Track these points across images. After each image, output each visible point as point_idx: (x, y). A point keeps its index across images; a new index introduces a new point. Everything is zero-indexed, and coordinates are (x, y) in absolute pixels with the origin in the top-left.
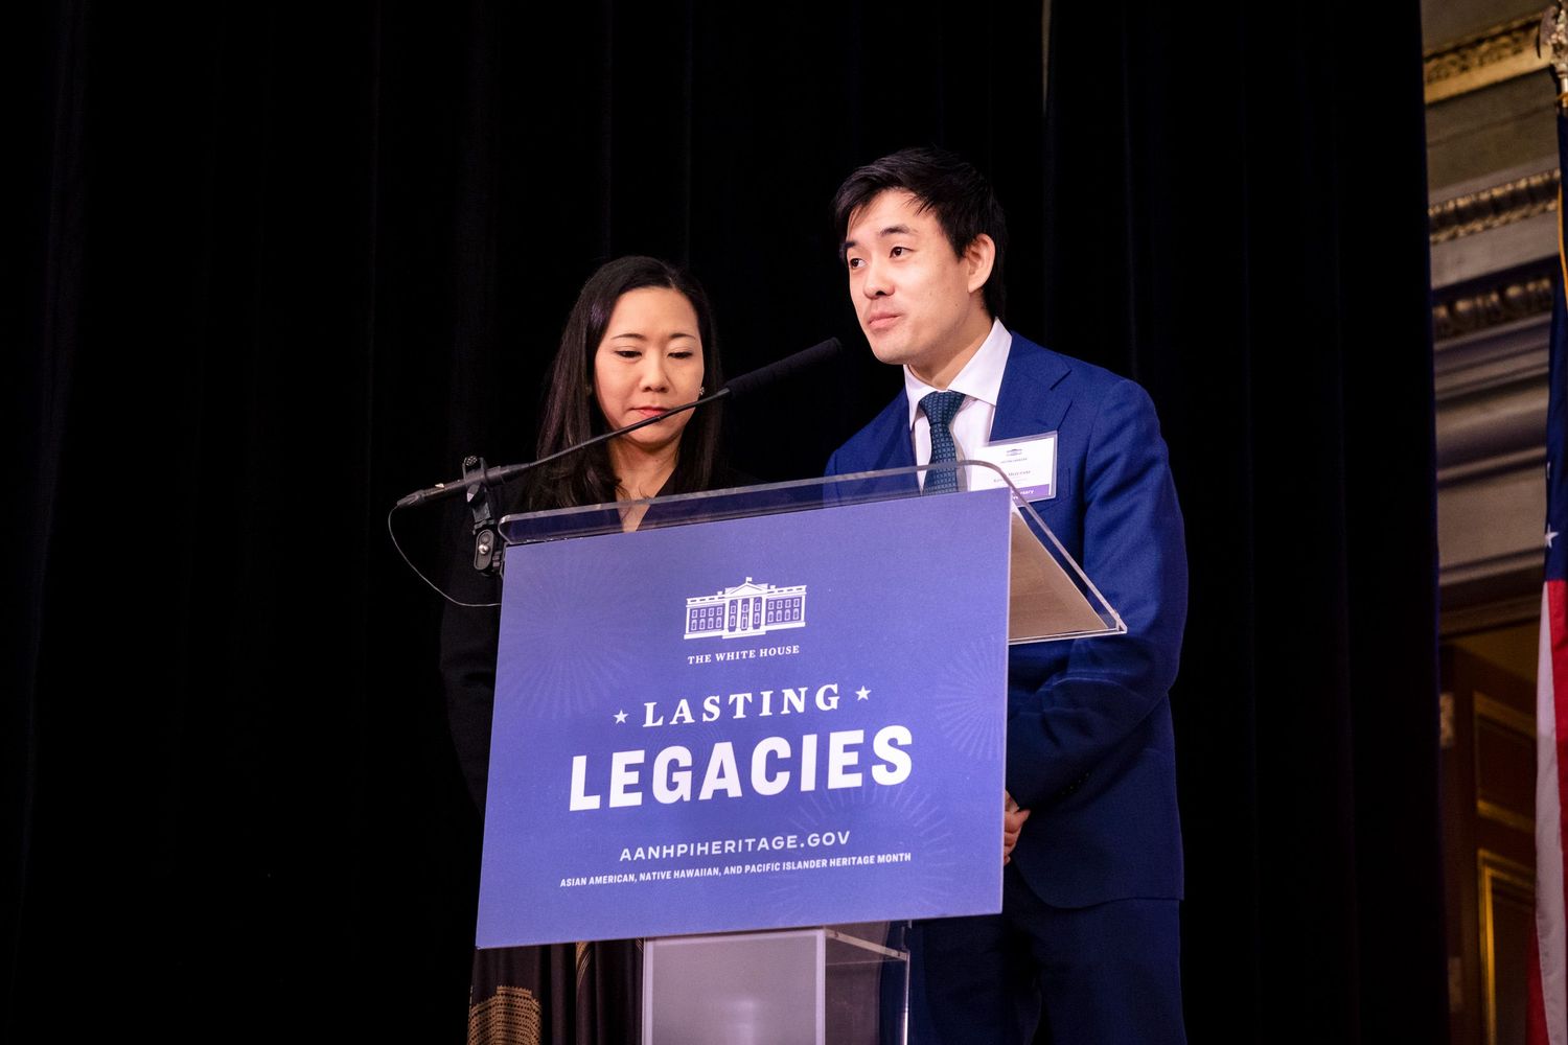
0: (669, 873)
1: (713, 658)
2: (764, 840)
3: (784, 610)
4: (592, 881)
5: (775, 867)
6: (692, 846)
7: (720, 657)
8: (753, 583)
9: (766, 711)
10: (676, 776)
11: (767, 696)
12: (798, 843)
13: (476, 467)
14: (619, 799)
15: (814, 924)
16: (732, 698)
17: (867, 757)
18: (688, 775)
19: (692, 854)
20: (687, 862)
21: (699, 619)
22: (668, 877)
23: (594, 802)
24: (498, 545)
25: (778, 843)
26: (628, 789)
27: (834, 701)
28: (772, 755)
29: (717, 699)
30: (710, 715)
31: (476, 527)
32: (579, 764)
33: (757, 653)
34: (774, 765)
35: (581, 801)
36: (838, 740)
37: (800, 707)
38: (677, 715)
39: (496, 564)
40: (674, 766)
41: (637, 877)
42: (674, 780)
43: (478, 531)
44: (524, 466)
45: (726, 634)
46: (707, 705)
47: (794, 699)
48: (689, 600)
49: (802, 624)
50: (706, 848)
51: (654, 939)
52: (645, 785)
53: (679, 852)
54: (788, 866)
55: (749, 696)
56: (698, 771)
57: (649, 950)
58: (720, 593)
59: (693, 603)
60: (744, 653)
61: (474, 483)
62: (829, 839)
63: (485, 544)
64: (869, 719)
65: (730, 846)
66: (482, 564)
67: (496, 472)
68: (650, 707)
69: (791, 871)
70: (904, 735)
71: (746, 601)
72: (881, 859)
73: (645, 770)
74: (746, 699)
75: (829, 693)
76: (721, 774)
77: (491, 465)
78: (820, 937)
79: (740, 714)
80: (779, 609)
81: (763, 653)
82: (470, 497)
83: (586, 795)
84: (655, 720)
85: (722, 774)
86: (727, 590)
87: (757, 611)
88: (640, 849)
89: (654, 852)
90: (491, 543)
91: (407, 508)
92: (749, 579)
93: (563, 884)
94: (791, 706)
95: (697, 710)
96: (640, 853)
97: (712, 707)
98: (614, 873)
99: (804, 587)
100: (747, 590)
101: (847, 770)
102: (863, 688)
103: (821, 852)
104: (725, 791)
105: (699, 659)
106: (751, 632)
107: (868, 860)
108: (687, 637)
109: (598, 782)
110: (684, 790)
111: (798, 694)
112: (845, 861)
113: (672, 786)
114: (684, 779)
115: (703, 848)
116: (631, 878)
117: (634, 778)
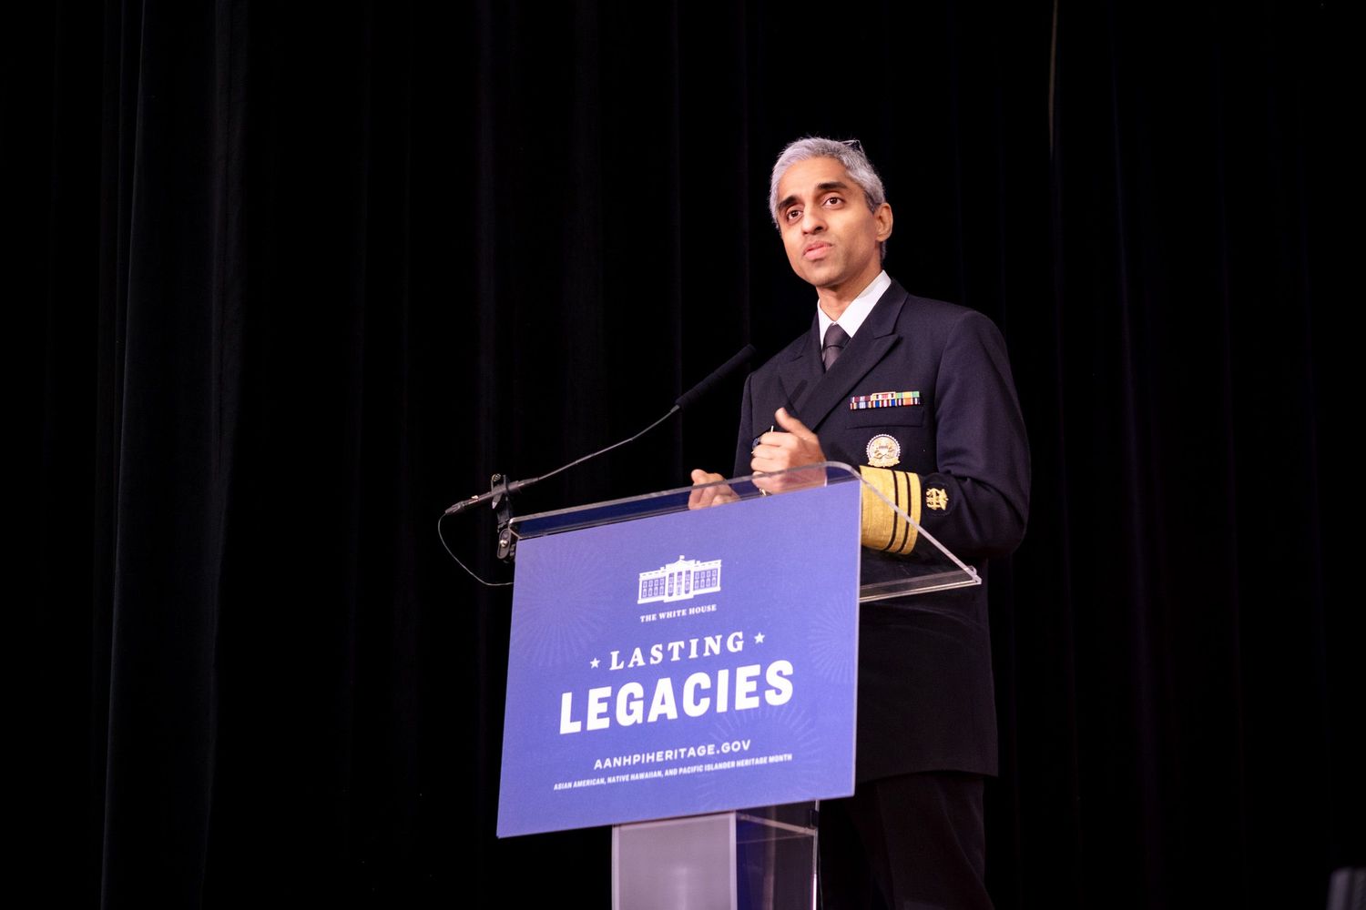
0: (627, 776)
1: (658, 617)
2: (692, 749)
3: (705, 579)
4: (575, 785)
5: (699, 768)
6: (643, 756)
7: (662, 616)
8: (686, 559)
9: (693, 654)
10: (633, 705)
11: (694, 642)
12: (715, 750)
13: (499, 482)
14: (595, 724)
15: (726, 809)
16: (670, 645)
17: (762, 685)
18: (641, 703)
19: (643, 761)
20: (640, 768)
21: (648, 588)
22: (627, 779)
23: (576, 727)
24: (514, 540)
25: (702, 751)
26: (600, 716)
27: (740, 645)
28: (698, 686)
29: (660, 646)
30: (656, 659)
31: (499, 527)
32: (567, 698)
33: (688, 612)
34: (699, 693)
35: (568, 726)
36: (744, 672)
37: (717, 650)
38: (633, 660)
39: (512, 554)
40: (631, 698)
41: (606, 780)
42: (631, 708)
43: (501, 529)
44: (536, 480)
45: (666, 599)
46: (654, 652)
47: (713, 645)
48: (641, 575)
49: (717, 589)
50: (653, 757)
51: (620, 825)
52: (611, 713)
53: (635, 761)
54: (709, 767)
55: (682, 644)
56: (648, 700)
57: (615, 832)
58: (662, 568)
59: (644, 577)
60: (679, 612)
61: (499, 494)
62: (736, 746)
63: (505, 539)
64: (761, 656)
65: (669, 755)
66: (503, 554)
67: (515, 485)
68: (615, 655)
69: (711, 771)
70: (786, 667)
71: (680, 574)
72: (772, 759)
73: (611, 702)
74: (680, 647)
75: (736, 639)
76: (663, 702)
77: (511, 480)
78: (732, 818)
79: (676, 657)
80: (702, 578)
81: (692, 611)
82: (494, 505)
83: (571, 721)
84: (618, 665)
85: (664, 704)
86: (668, 566)
87: (688, 580)
88: (608, 760)
89: (618, 762)
90: (509, 539)
91: (452, 515)
92: (682, 557)
93: (556, 787)
94: (711, 650)
95: (647, 655)
96: (608, 763)
97: (656, 652)
98: (591, 778)
99: (719, 561)
100: (682, 565)
101: (749, 695)
102: (760, 634)
103: (732, 756)
104: (665, 715)
105: (648, 618)
106: (684, 596)
107: (762, 761)
108: (641, 601)
109: (579, 713)
110: (638, 715)
111: (715, 640)
112: (747, 762)
113: (630, 712)
114: (638, 707)
115: (651, 757)
116: (602, 781)
117: (604, 707)
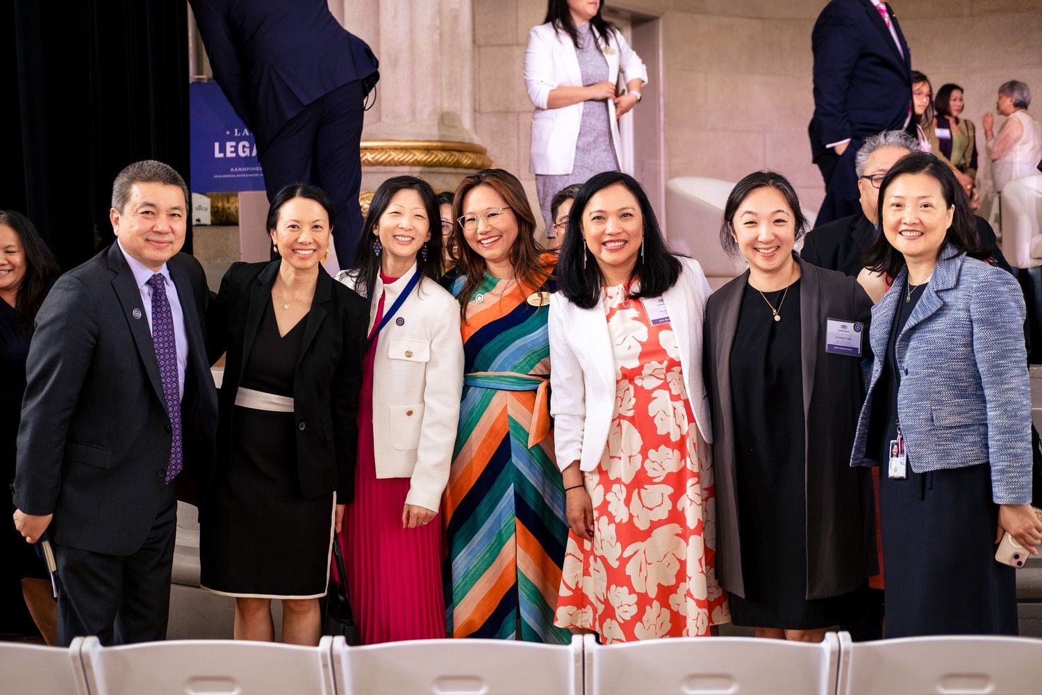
0: (244, 175)
4: (223, 176)
10: (245, 149)
14: (229, 155)
19: (250, 170)
20: (249, 172)
23: (222, 155)
32: (217, 145)
35: (218, 155)
38: (244, 133)
40: (244, 147)
52: (236, 151)
53: (247, 170)
68: (236, 131)
73: (236, 148)
83: (219, 153)
84: (238, 134)
89: (240, 169)
93: (215, 177)
96: (236, 169)
98: (229, 174)
109: (223, 150)
110: (248, 153)
114: (247, 151)
115: (253, 169)
116: (234, 176)
117: (233, 149)
